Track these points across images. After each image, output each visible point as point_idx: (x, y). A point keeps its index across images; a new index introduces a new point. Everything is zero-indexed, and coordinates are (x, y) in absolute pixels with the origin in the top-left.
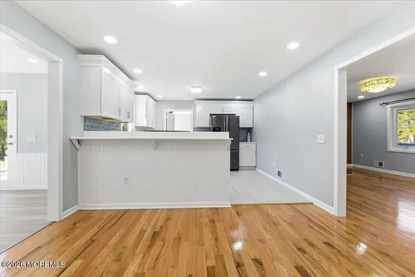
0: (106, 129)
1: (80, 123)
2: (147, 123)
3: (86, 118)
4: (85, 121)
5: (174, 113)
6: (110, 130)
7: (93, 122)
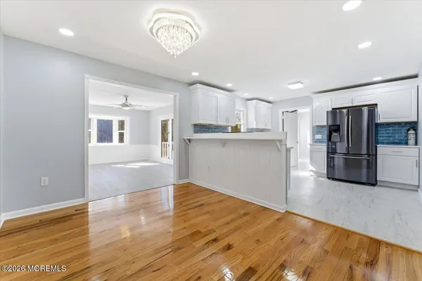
0: (212, 132)
1: (192, 129)
2: (257, 125)
3: (195, 125)
4: (195, 128)
5: (299, 111)
6: (217, 132)
7: (200, 128)
